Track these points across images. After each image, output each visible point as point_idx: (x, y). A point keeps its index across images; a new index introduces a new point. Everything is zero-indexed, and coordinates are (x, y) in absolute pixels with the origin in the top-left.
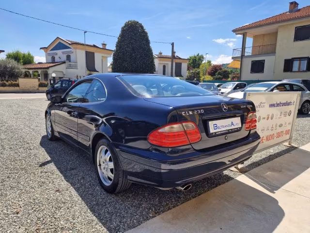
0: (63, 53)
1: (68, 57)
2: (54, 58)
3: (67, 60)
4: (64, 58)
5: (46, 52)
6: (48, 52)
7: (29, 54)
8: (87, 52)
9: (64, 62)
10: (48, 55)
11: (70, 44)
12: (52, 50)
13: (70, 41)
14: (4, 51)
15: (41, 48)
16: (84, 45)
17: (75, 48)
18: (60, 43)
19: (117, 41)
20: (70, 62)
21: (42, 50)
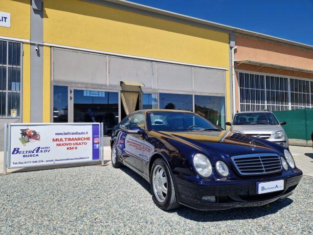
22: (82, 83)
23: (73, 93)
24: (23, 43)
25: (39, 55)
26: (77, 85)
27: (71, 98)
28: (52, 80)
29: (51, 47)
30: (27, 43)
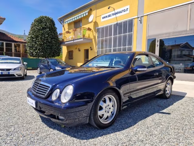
22: (166, 34)
23: (159, 42)
24: (134, 19)
25: (141, 23)
26: (162, 36)
27: (158, 45)
28: (147, 36)
29: (147, 15)
30: (136, 18)
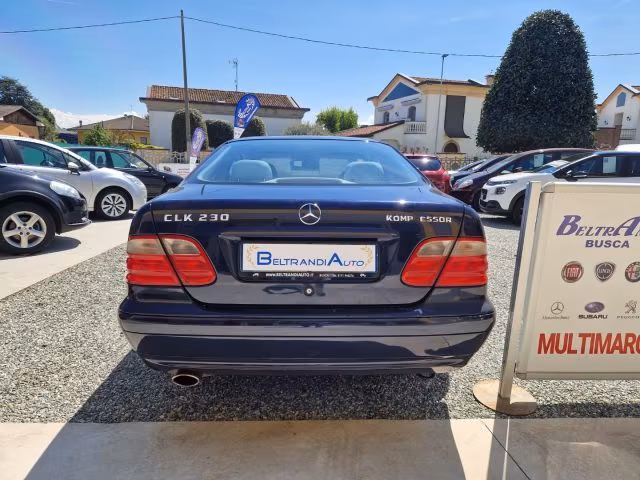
0: (404, 103)
1: (412, 111)
2: (388, 116)
3: (409, 117)
4: (404, 113)
5: (376, 105)
6: (381, 104)
7: (351, 112)
8: (449, 98)
9: (402, 122)
10: (378, 109)
11: (417, 85)
12: (386, 100)
13: (417, 79)
14: (309, 110)
15: (369, 99)
16: (439, 83)
17: (426, 92)
18: (401, 84)
19: (499, 65)
20: (413, 120)
21: (370, 102)
